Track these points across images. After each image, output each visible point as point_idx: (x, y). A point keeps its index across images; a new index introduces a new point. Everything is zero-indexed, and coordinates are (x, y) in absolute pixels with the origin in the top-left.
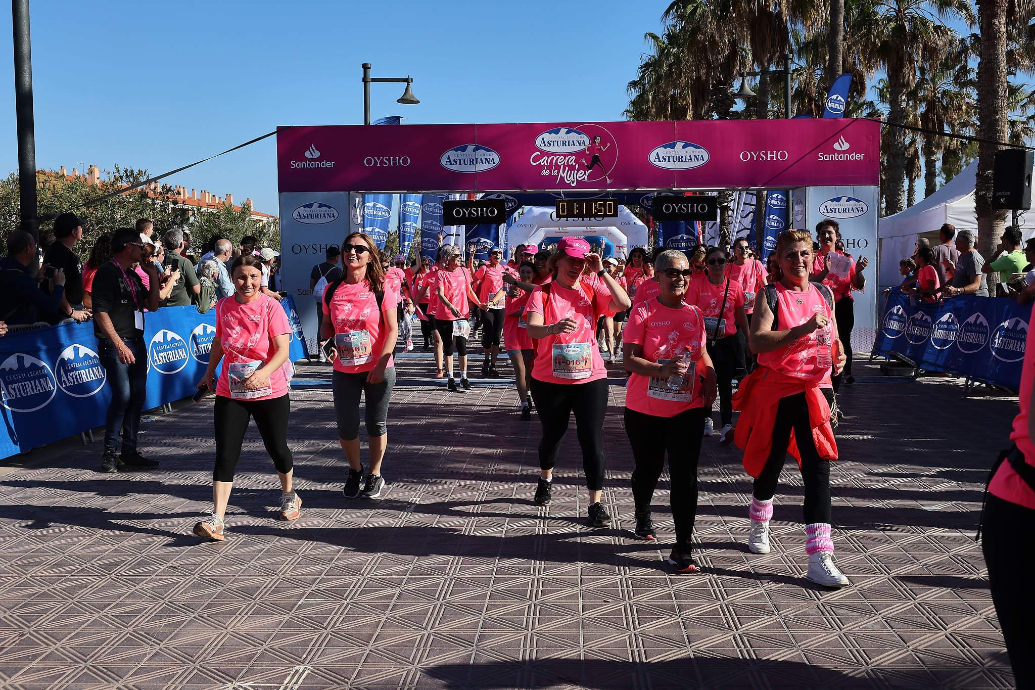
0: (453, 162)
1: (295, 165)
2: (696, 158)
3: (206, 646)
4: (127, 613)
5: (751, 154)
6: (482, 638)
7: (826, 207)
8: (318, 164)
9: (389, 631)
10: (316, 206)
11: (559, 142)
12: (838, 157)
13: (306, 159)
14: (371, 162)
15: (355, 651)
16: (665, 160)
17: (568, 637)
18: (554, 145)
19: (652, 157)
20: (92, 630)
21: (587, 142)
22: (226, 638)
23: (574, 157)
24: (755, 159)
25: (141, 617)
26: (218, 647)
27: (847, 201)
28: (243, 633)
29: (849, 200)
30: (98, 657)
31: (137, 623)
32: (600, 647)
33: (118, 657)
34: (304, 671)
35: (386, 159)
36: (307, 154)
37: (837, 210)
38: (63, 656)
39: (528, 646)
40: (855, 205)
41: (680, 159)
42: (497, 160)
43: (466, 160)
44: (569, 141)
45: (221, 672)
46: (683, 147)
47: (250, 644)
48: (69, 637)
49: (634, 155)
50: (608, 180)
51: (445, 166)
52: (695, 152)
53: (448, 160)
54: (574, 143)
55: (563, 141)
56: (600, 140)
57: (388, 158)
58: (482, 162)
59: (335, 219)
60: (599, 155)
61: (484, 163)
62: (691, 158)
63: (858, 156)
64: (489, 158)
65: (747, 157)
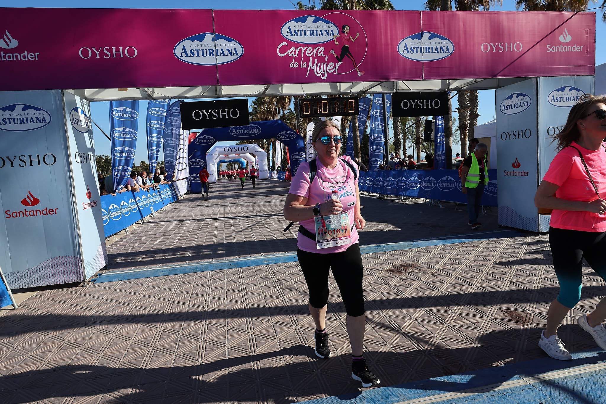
0: (189, 54)
2: (442, 49)
5: (491, 46)
7: (553, 96)
8: (17, 56)
10: (19, 108)
11: (306, 31)
12: (562, 50)
14: (87, 53)
16: (413, 51)
18: (301, 35)
19: (401, 48)
21: (336, 32)
23: (323, 48)
24: (494, 51)
27: (570, 90)
35: (107, 50)
37: (562, 99)
40: (575, 94)
41: (427, 50)
42: (240, 51)
43: (205, 51)
44: (317, 31)
46: (430, 38)
49: (383, 47)
50: (359, 72)
51: (181, 58)
52: (441, 43)
53: (183, 51)
54: (322, 33)
55: (310, 31)
56: (349, 29)
57: (109, 48)
58: (223, 53)
59: (46, 123)
60: (348, 46)
61: (226, 54)
62: (437, 49)
63: (578, 48)
64: (231, 49)
65: (487, 49)
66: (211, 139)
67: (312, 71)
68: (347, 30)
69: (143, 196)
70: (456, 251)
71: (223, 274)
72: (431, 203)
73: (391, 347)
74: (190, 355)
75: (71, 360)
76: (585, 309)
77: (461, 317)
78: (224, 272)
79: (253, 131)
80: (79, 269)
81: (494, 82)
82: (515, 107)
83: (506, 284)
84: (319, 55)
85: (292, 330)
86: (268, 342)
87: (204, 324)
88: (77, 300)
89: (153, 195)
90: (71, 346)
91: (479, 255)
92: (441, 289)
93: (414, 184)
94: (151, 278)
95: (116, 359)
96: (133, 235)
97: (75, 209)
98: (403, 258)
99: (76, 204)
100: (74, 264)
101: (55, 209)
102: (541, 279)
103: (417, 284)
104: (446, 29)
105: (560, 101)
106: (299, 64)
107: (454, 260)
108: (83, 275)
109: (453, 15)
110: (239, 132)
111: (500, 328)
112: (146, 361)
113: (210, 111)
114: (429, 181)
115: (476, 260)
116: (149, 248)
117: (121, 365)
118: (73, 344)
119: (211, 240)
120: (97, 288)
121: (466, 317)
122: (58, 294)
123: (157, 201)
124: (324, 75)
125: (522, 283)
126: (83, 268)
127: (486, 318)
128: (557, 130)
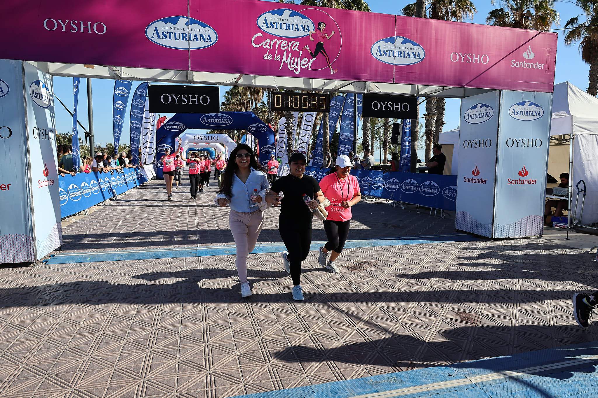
0: (161, 36)
2: (414, 55)
5: (460, 56)
7: (514, 109)
11: (283, 25)
12: (525, 66)
14: (53, 25)
16: (386, 54)
18: (277, 28)
19: (375, 50)
21: (312, 28)
23: (298, 43)
24: (463, 61)
27: (530, 105)
37: (521, 113)
40: (534, 109)
41: (400, 54)
42: (214, 38)
43: (177, 35)
44: (293, 25)
46: (403, 43)
49: (357, 47)
50: (332, 70)
51: (152, 39)
52: (413, 49)
53: (155, 33)
54: (298, 27)
55: (287, 24)
56: (325, 27)
57: (76, 22)
58: (197, 38)
59: (3, 94)
60: (323, 43)
61: (199, 39)
62: (409, 54)
63: (540, 65)
64: (205, 35)
65: (456, 58)
66: (181, 126)
67: (285, 64)
68: (323, 27)
69: (106, 179)
70: (413, 252)
71: (182, 262)
72: (394, 204)
73: (344, 342)
74: (141, 342)
75: (13, 343)
76: (529, 313)
77: (415, 315)
78: (183, 260)
79: (224, 121)
80: (30, 248)
81: (460, 91)
82: (478, 117)
83: (458, 286)
84: (294, 50)
85: (247, 321)
86: (222, 333)
87: (158, 312)
88: (26, 281)
89: (117, 178)
90: (14, 328)
91: (435, 256)
92: (397, 288)
93: (378, 185)
94: (107, 262)
95: (61, 343)
96: (92, 217)
97: (30, 186)
98: (363, 255)
99: (31, 181)
100: (26, 243)
101: (8, 185)
102: (491, 283)
103: (374, 282)
104: (419, 36)
105: (520, 115)
106: (273, 57)
107: (410, 260)
108: (34, 256)
109: (426, 23)
110: (210, 120)
111: (449, 327)
112: (94, 347)
113: (179, 95)
114: (393, 183)
115: (432, 261)
116: (107, 231)
117: (66, 350)
118: (16, 326)
119: (173, 227)
120: (48, 269)
121: (418, 316)
122: (6, 273)
123: (120, 184)
124: (297, 70)
125: (473, 285)
126: (34, 248)
127: (437, 318)
128: (516, 142)
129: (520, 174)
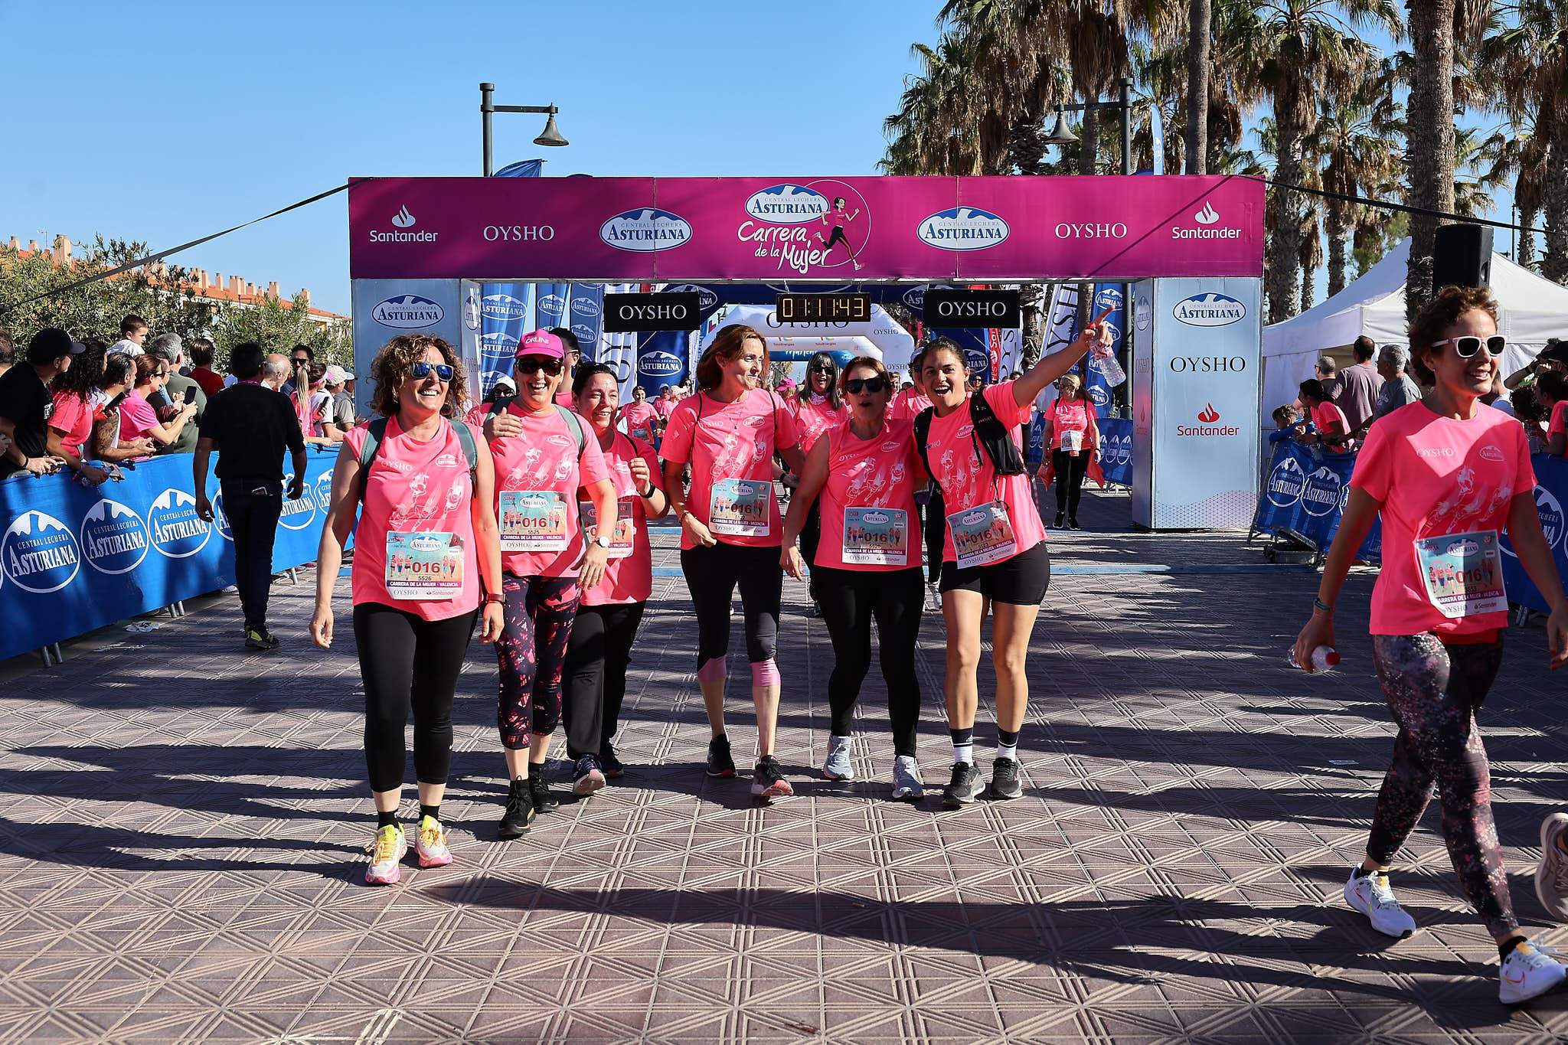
0: (619, 235)
1: (376, 237)
2: (990, 233)
3: (238, 980)
4: (115, 927)
5: (1072, 229)
6: (667, 963)
7: (1183, 308)
8: (412, 236)
9: (523, 954)
10: (408, 300)
11: (782, 207)
12: (1201, 234)
13: (393, 228)
14: (495, 233)
15: (472, 985)
16: (943, 235)
17: (800, 962)
18: (773, 212)
19: (923, 231)
20: (59, 954)
21: (825, 206)
22: (270, 966)
23: (804, 230)
24: (1078, 236)
25: (137, 934)
26: (258, 980)
27: (1215, 300)
28: (296, 959)
29: (1218, 298)
30: (69, 997)
31: (131, 942)
32: (850, 977)
33: (99, 996)
34: (392, 1016)
35: (517, 229)
36: (396, 221)
37: (1200, 314)
38: (13, 996)
39: (738, 975)
40: (1226, 306)
41: (965, 233)
42: (687, 232)
43: (640, 233)
44: (797, 206)
45: (263, 1019)
46: (971, 216)
47: (307, 974)
48: (23, 965)
50: (856, 264)
51: (608, 241)
52: (987, 224)
53: (612, 232)
54: (804, 208)
55: (788, 205)
56: (845, 203)
57: (520, 227)
58: (665, 236)
59: (438, 320)
60: (842, 227)
61: (668, 237)
62: (981, 232)
63: (1232, 232)
64: (676, 230)
65: (1066, 232)
66: (707, 296)
67: (786, 261)
68: (841, 204)
84: (799, 240)
105: (1197, 317)
106: (769, 251)
109: (1010, 182)
113: (645, 307)
124: (803, 269)
128: (1189, 364)
129: (1202, 417)
